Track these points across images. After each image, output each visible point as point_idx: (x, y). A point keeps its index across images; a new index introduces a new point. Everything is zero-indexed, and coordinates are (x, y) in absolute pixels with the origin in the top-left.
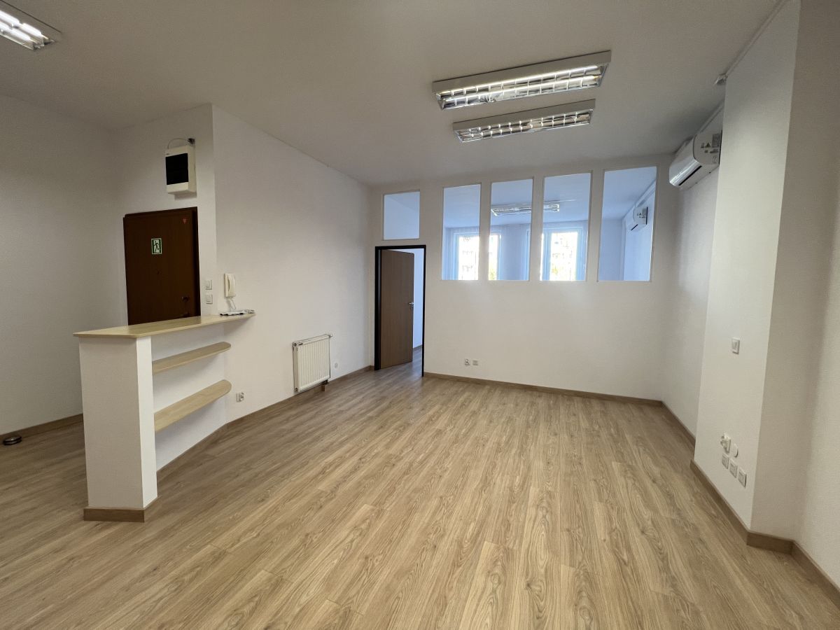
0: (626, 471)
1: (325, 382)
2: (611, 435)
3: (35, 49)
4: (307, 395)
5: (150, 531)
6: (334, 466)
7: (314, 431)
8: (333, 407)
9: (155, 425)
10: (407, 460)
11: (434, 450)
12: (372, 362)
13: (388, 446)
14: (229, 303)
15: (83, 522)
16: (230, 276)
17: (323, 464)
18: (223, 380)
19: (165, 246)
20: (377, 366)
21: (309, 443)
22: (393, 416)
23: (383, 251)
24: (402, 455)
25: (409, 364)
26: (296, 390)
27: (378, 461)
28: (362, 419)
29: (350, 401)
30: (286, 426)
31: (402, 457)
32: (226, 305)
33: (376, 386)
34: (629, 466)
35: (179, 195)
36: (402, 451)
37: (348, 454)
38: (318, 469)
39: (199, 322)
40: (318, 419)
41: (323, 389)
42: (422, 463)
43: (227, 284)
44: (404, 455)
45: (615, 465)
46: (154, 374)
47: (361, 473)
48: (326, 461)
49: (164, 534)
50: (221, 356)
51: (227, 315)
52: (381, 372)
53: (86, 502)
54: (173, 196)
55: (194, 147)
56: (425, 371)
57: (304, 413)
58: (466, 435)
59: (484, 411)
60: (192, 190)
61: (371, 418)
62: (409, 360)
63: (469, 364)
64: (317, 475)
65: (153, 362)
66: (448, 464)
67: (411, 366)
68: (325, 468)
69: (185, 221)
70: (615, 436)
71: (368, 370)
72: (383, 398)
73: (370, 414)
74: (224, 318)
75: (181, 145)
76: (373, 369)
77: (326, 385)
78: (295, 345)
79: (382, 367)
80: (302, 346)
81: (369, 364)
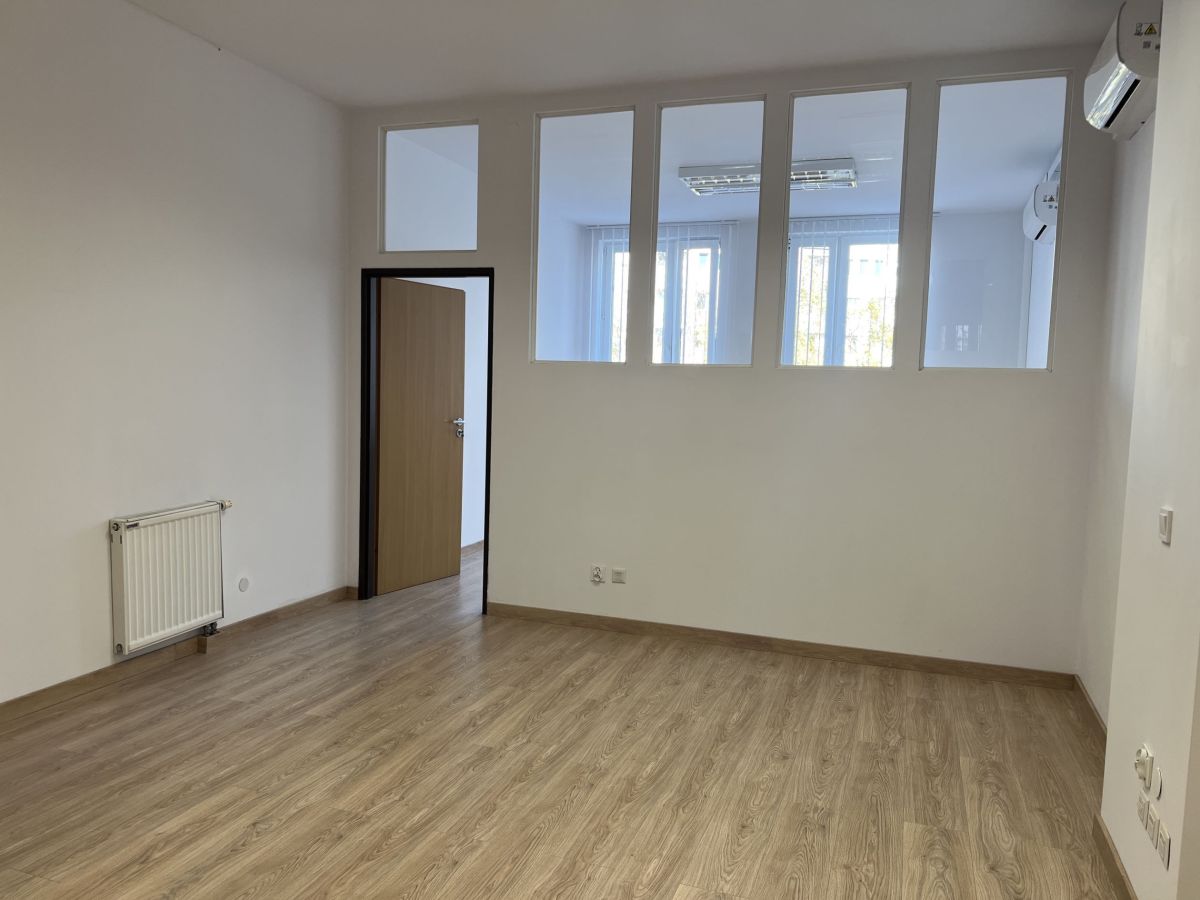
0: (931, 845)
1: (209, 630)
2: (925, 759)
4: (149, 664)
6: (177, 843)
7: (147, 757)
10: (381, 824)
11: (458, 800)
12: (350, 577)
13: (337, 792)
17: (148, 839)
20: (367, 587)
22: (375, 715)
23: (383, 280)
24: (368, 813)
26: (119, 649)
27: (302, 827)
28: (286, 725)
30: (73, 745)
31: (369, 818)
34: (945, 833)
36: (373, 804)
37: (223, 814)
38: (133, 850)
42: (417, 831)
44: (376, 813)
45: (910, 832)
47: (246, 860)
48: (160, 830)
52: (375, 603)
56: (490, 599)
58: (552, 761)
59: (619, 701)
61: (313, 721)
62: (451, 572)
64: (127, 866)
66: (485, 836)
67: (457, 589)
68: (153, 848)
70: (935, 761)
71: (343, 595)
73: (312, 712)
76: (356, 596)
77: (210, 639)
78: (117, 527)
79: (380, 588)
80: (135, 530)
81: (346, 584)
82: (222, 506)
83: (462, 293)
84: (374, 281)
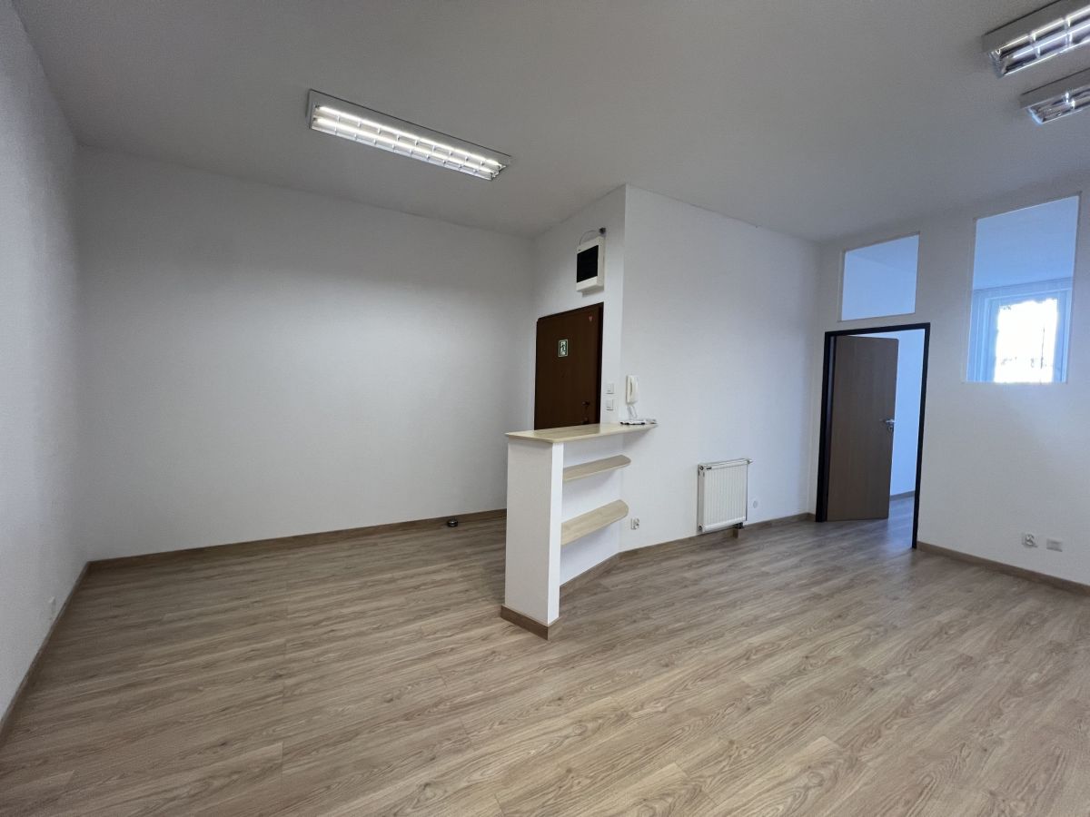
1: (739, 526)
3: (493, 178)
4: (713, 538)
5: (553, 654)
6: (763, 653)
7: (728, 592)
8: (753, 563)
9: (562, 537)
12: (811, 507)
14: (629, 410)
15: (499, 619)
16: (633, 378)
17: (745, 645)
18: (620, 501)
19: (570, 348)
20: (821, 514)
21: (721, 607)
22: (860, 603)
23: (839, 338)
24: (887, 678)
25: (882, 521)
26: (700, 528)
27: (839, 671)
28: (801, 594)
29: (778, 561)
30: (689, 575)
31: (888, 682)
32: (627, 412)
33: (819, 546)
35: (586, 292)
36: (888, 671)
37: (784, 643)
38: (738, 649)
39: (597, 431)
40: (733, 576)
41: (735, 535)
43: (630, 388)
46: (564, 482)
47: (811, 682)
48: (749, 641)
49: (566, 662)
50: (619, 472)
51: (628, 424)
52: (827, 526)
53: (502, 599)
54: (581, 294)
55: (605, 237)
56: (920, 539)
57: (710, 562)
60: (600, 285)
61: (817, 597)
62: (883, 515)
63: (1033, 545)
64: (739, 659)
65: (564, 469)
67: (885, 526)
68: (749, 652)
69: (591, 318)
71: (803, 519)
72: (838, 570)
73: (816, 589)
74: (625, 428)
75: (592, 238)
76: (814, 519)
77: (740, 531)
78: (702, 468)
79: (829, 518)
80: (710, 471)
81: (807, 511)
82: (749, 462)
83: (896, 341)
84: (832, 338)
